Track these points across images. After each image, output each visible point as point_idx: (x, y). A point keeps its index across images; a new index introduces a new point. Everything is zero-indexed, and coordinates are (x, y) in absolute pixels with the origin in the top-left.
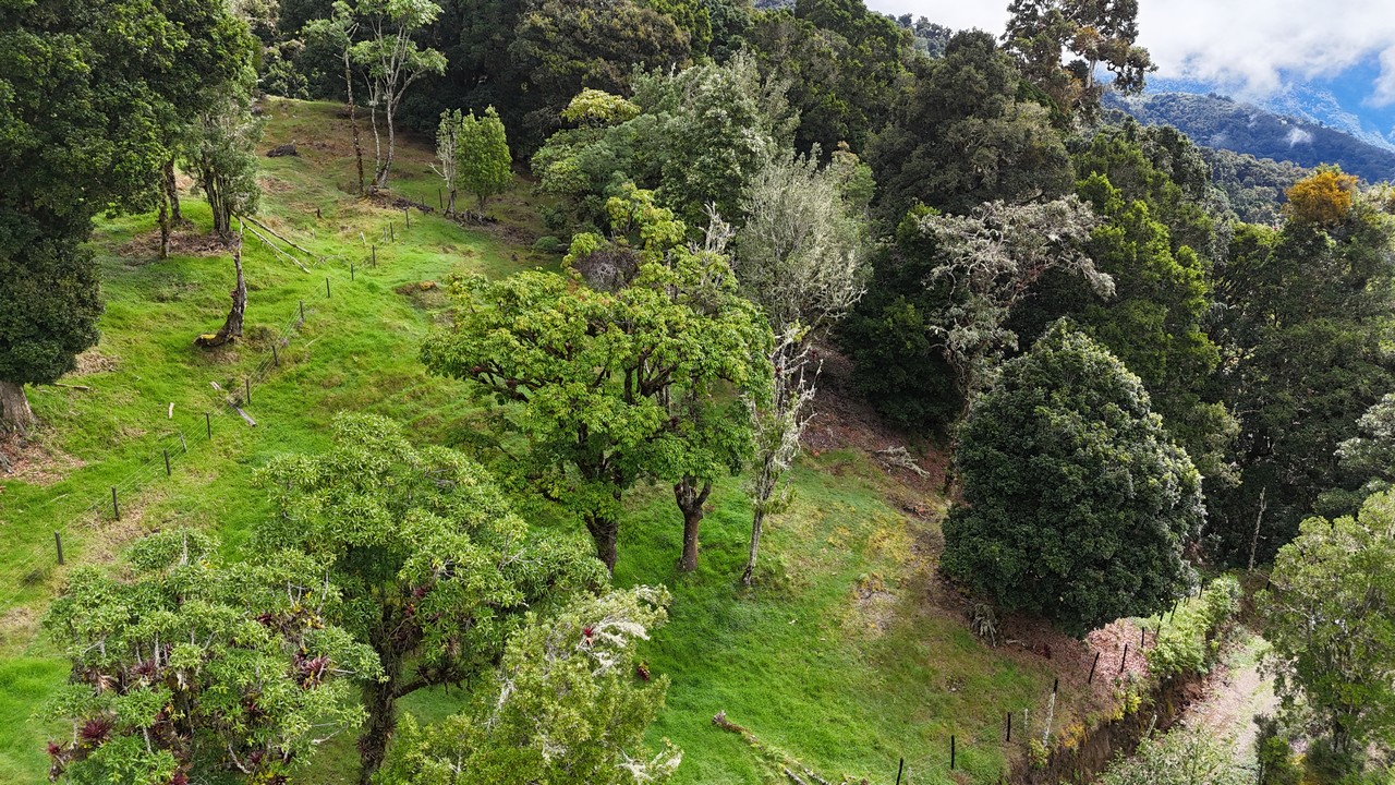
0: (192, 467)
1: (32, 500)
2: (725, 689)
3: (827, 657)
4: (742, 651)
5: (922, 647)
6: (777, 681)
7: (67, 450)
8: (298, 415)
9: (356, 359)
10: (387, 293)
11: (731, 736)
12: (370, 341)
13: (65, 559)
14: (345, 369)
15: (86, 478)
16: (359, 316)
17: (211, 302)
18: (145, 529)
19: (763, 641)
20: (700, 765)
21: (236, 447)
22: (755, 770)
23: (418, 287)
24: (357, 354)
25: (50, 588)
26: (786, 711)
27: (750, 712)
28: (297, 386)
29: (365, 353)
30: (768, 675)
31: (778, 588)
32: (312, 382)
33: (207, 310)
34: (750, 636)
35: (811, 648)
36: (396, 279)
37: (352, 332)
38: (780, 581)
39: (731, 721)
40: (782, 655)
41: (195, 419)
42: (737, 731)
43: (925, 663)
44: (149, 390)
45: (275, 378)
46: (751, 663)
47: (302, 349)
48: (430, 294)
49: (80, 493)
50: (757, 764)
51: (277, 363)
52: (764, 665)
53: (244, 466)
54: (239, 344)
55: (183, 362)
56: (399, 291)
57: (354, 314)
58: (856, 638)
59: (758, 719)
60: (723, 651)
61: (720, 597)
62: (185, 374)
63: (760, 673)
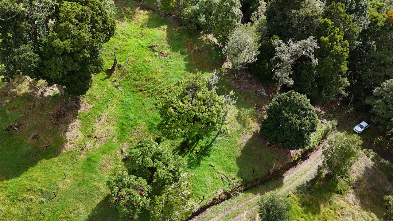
0: (111, 105)
1: (85, 116)
2: (212, 157)
3: (233, 150)
4: (216, 148)
5: (253, 148)
6: (223, 155)
7: (89, 103)
8: (130, 88)
9: (141, 73)
10: (146, 48)
11: (212, 167)
12: (143, 67)
13: (94, 131)
14: (139, 76)
15: (93, 110)
16: (140, 58)
17: (108, 55)
18: (106, 121)
19: (221, 145)
20: (205, 174)
21: (119, 98)
22: (215, 175)
23: (152, 46)
26: (223, 161)
27: (216, 162)
28: (129, 80)
29: (142, 71)
31: (226, 134)
32: (132, 79)
34: (219, 144)
35: (230, 148)
36: (148, 43)
38: (226, 132)
39: (212, 164)
40: (224, 149)
41: (110, 91)
43: (252, 151)
44: (100, 84)
45: (124, 77)
46: (218, 150)
47: (129, 69)
49: (93, 114)
51: (124, 74)
52: (221, 151)
53: (121, 103)
54: (116, 69)
56: (149, 47)
58: (240, 146)
59: (218, 163)
60: (213, 147)
61: (214, 135)
62: (106, 78)
63: (220, 153)
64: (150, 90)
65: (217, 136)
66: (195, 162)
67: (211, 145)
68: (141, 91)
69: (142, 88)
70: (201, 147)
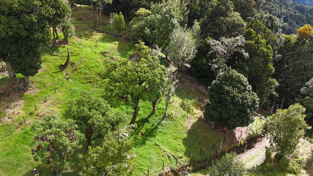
0: (60, 91)
1: (31, 98)
2: (158, 137)
3: (179, 132)
4: (162, 130)
5: (198, 131)
6: (168, 136)
7: (37, 88)
8: (80, 80)
9: (91, 69)
10: (98, 54)
11: (158, 146)
12: (94, 65)
13: (37, 110)
14: (89, 71)
15: (40, 94)
16: (92, 59)
17: (64, 56)
18: (51, 104)
19: (167, 128)
20: (151, 152)
21: (68, 87)
22: (161, 153)
23: (104, 52)
24: (92, 68)
25: (34, 115)
26: (169, 142)
27: (162, 142)
28: (80, 74)
29: (93, 68)
30: (167, 135)
31: (171, 118)
32: (83, 73)
33: (63, 58)
34: (164, 127)
35: (176, 130)
36: (100, 51)
37: (91, 63)
38: (171, 116)
39: (158, 144)
40: (170, 131)
41: (60, 81)
42: (159, 146)
43: (198, 133)
44: (52, 75)
45: (76, 72)
46: (164, 132)
47: (81, 66)
48: (107, 54)
49: (39, 97)
50: (162, 152)
51: (76, 70)
52: (166, 133)
53: (70, 91)
54: (69, 65)
55: (58, 69)
56: (101, 53)
57: (91, 59)
58: (185, 128)
59: (164, 143)
60: (159, 130)
61: (159, 119)
62: (59, 72)
63: (165, 135)
64: (99, 82)
65: (162, 120)
66: (140, 142)
67: (156, 128)
68: (90, 82)
69: (91, 81)
70: (147, 130)
